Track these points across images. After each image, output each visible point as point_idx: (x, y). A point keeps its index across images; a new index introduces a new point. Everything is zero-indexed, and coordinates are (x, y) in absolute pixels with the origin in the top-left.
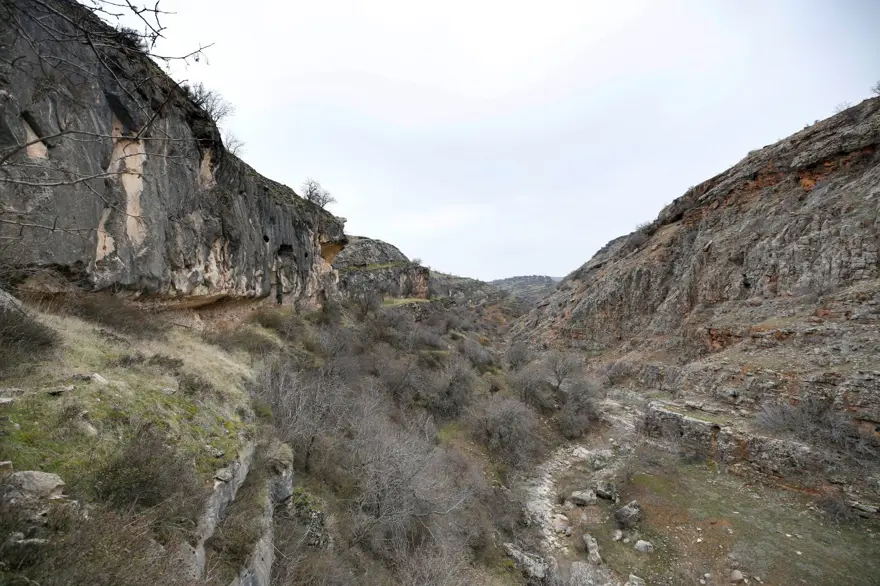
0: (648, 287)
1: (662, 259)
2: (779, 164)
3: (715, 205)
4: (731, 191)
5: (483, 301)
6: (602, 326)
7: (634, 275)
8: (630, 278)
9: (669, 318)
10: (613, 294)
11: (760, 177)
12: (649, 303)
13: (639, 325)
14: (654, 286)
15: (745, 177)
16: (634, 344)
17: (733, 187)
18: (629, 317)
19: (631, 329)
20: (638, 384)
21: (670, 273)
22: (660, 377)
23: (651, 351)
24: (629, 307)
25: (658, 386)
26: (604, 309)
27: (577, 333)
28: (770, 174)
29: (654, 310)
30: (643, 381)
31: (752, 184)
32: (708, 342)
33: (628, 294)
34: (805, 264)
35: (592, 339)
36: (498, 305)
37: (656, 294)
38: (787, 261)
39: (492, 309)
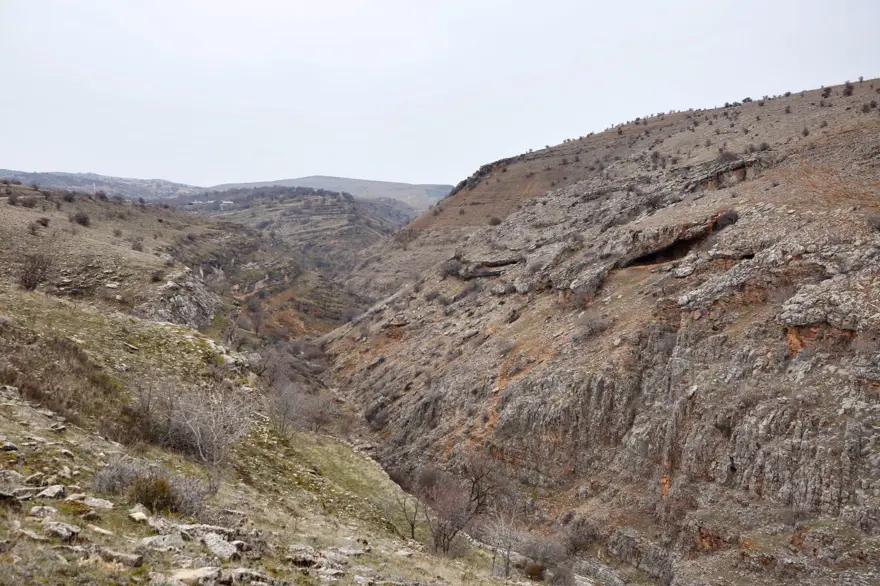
0: (611, 406)
1: (629, 367)
2: (769, 279)
3: (697, 315)
4: (716, 302)
5: (260, 285)
6: (551, 453)
7: (594, 385)
8: (589, 390)
9: (639, 460)
10: (566, 411)
11: (747, 288)
12: (613, 430)
13: (599, 458)
14: (619, 407)
15: (731, 286)
16: (596, 489)
17: (718, 297)
18: (587, 446)
19: (589, 462)
20: (608, 554)
21: (639, 389)
22: (637, 553)
23: (619, 505)
24: (587, 430)
25: (635, 564)
26: (554, 430)
27: (514, 455)
28: (758, 288)
29: (618, 440)
30: (615, 552)
31: (738, 297)
32: (698, 539)
33: (585, 413)
34: (787, 473)
35: (536, 469)
36: (289, 293)
37: (621, 420)
38: (772, 464)
39: (276, 301)
